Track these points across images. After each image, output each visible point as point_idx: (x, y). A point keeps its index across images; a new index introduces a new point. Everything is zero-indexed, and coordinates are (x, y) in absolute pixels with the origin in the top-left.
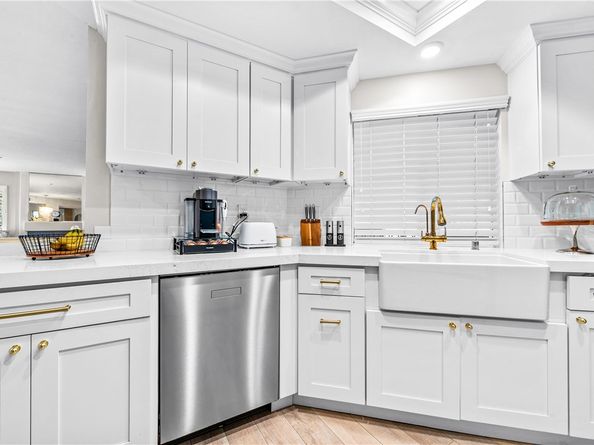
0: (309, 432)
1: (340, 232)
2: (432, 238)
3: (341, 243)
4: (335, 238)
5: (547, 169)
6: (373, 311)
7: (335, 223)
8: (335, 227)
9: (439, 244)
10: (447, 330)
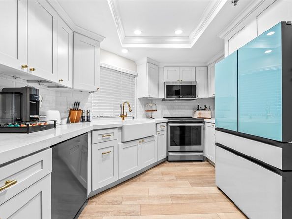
0: (103, 202)
1: (88, 115)
2: (123, 116)
3: (88, 120)
4: (86, 118)
5: (148, 96)
6: (120, 143)
7: (86, 111)
8: (86, 113)
9: (125, 117)
10: (138, 144)
